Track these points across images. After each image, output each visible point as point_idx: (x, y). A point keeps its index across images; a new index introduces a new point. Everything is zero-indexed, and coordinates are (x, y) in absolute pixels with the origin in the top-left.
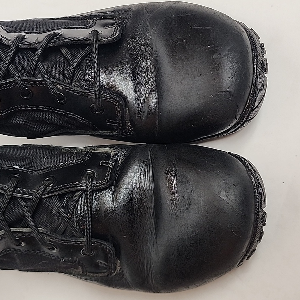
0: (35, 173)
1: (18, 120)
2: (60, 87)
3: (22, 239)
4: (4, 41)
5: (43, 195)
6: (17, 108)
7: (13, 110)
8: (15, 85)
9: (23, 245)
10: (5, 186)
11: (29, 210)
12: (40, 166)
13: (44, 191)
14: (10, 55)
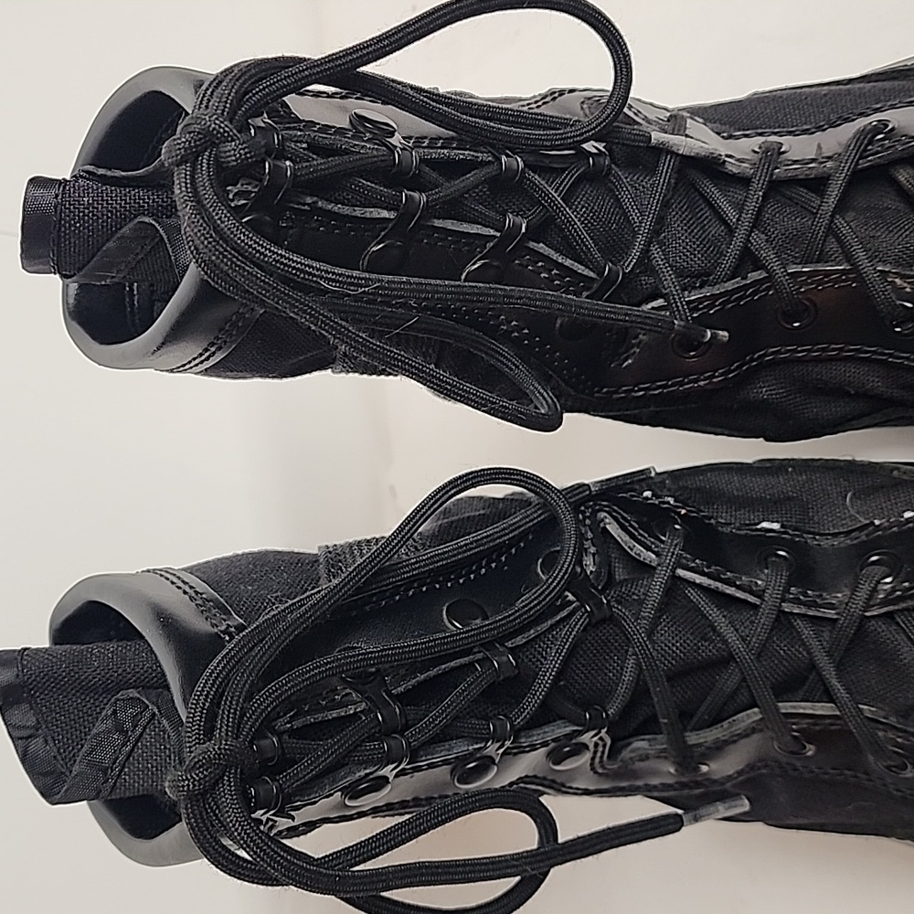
0: (825, 543)
1: (764, 390)
2: (905, 285)
3: (809, 736)
4: (732, 167)
5: (867, 607)
6: (765, 355)
7: (755, 363)
8: (768, 289)
9: (810, 750)
10: (754, 580)
11: (829, 654)
12: (835, 522)
13: (871, 597)
14: (751, 206)
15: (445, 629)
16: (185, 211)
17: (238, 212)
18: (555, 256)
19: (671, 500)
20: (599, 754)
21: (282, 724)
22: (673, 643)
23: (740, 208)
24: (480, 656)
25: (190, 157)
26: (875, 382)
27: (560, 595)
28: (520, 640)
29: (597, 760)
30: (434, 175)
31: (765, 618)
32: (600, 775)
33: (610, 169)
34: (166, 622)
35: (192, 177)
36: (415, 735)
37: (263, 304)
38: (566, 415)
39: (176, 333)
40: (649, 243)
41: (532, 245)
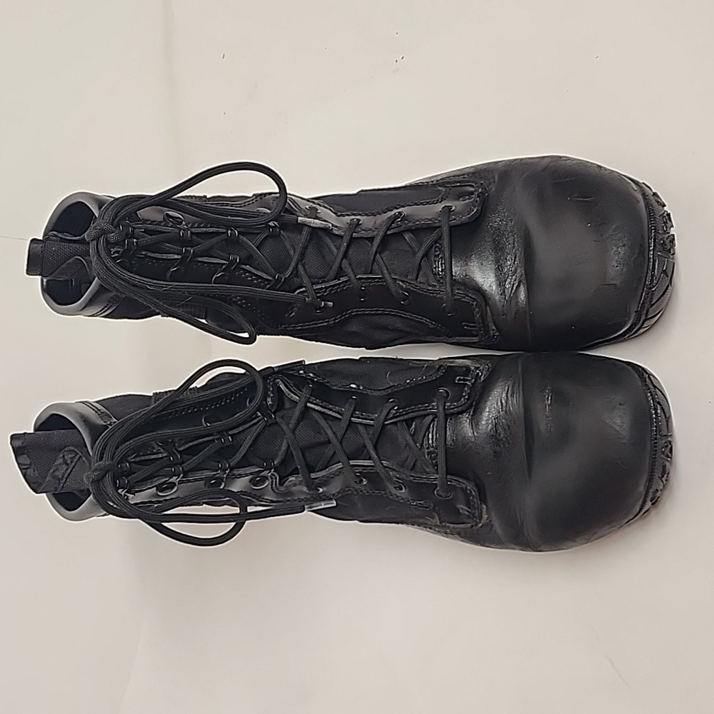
0: (375, 394)
1: (354, 327)
2: (403, 284)
3: (363, 475)
4: (336, 232)
5: (386, 420)
6: (352, 312)
7: (347, 316)
8: (349, 285)
9: (365, 482)
10: (340, 408)
12: (381, 385)
13: (387, 415)
14: (343, 249)
15: (202, 425)
16: (94, 259)
17: (114, 259)
18: (253, 271)
19: (311, 375)
20: (274, 483)
21: (131, 459)
22: (306, 435)
23: (338, 249)
24: (216, 437)
25: (97, 238)
26: (399, 324)
27: (255, 413)
28: (235, 431)
29: (274, 485)
30: (199, 239)
31: (344, 424)
32: (277, 493)
33: (280, 233)
34: (86, 420)
35: (97, 247)
36: (187, 466)
37: (124, 294)
38: (258, 337)
39: (90, 303)
40: (297, 265)
41: (243, 266)
